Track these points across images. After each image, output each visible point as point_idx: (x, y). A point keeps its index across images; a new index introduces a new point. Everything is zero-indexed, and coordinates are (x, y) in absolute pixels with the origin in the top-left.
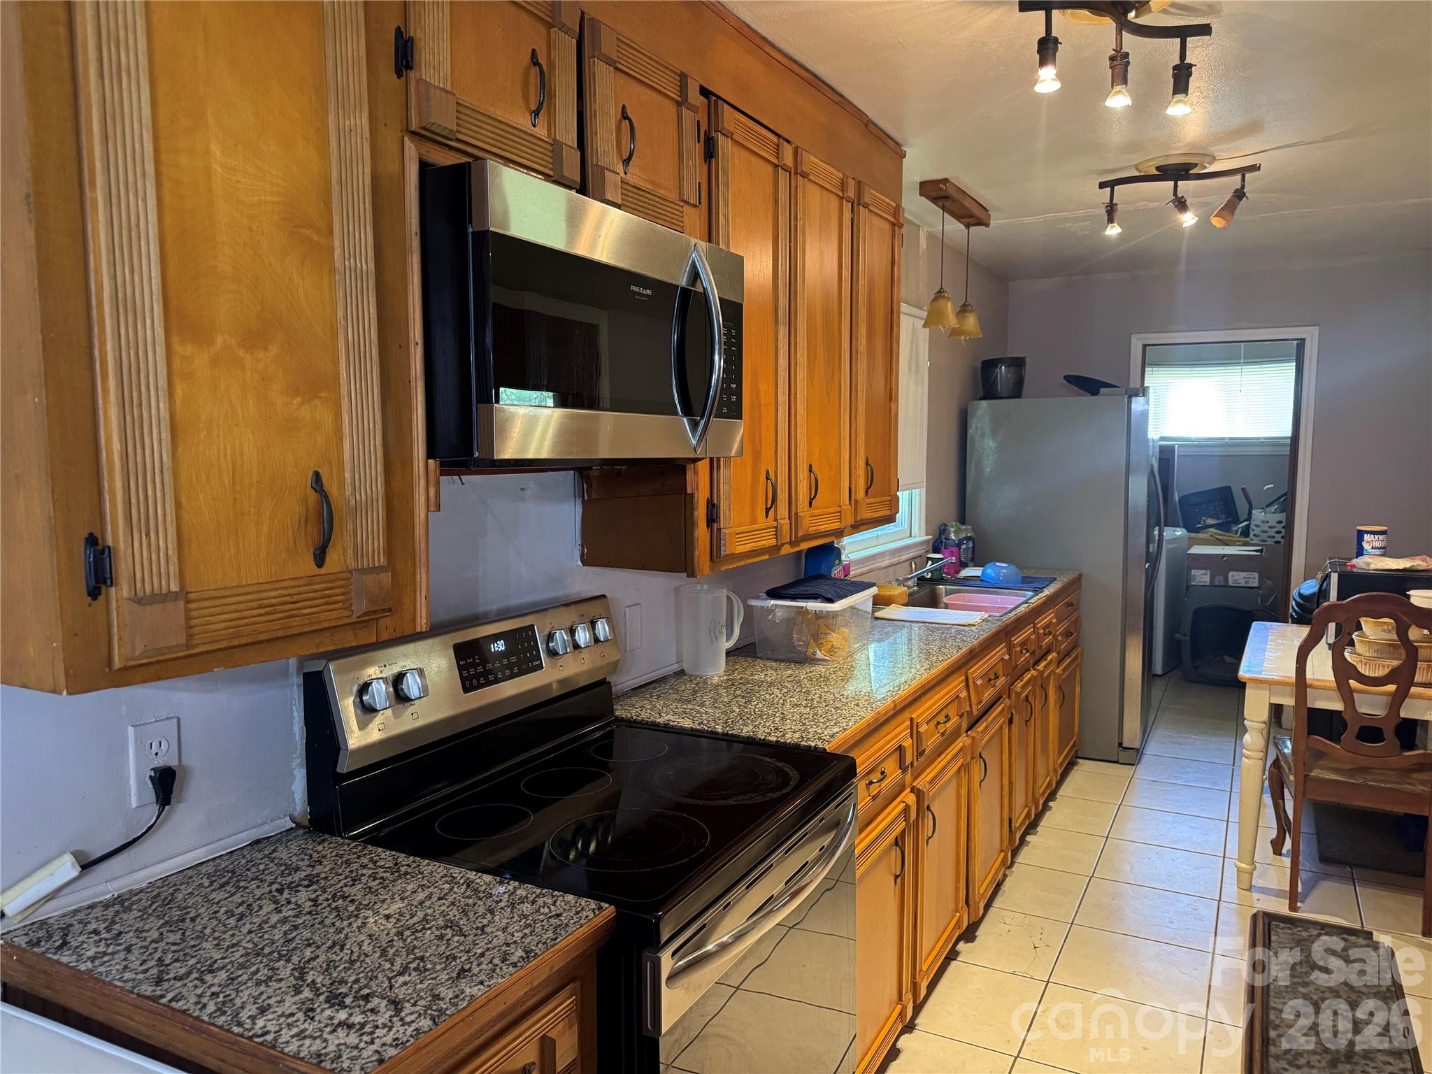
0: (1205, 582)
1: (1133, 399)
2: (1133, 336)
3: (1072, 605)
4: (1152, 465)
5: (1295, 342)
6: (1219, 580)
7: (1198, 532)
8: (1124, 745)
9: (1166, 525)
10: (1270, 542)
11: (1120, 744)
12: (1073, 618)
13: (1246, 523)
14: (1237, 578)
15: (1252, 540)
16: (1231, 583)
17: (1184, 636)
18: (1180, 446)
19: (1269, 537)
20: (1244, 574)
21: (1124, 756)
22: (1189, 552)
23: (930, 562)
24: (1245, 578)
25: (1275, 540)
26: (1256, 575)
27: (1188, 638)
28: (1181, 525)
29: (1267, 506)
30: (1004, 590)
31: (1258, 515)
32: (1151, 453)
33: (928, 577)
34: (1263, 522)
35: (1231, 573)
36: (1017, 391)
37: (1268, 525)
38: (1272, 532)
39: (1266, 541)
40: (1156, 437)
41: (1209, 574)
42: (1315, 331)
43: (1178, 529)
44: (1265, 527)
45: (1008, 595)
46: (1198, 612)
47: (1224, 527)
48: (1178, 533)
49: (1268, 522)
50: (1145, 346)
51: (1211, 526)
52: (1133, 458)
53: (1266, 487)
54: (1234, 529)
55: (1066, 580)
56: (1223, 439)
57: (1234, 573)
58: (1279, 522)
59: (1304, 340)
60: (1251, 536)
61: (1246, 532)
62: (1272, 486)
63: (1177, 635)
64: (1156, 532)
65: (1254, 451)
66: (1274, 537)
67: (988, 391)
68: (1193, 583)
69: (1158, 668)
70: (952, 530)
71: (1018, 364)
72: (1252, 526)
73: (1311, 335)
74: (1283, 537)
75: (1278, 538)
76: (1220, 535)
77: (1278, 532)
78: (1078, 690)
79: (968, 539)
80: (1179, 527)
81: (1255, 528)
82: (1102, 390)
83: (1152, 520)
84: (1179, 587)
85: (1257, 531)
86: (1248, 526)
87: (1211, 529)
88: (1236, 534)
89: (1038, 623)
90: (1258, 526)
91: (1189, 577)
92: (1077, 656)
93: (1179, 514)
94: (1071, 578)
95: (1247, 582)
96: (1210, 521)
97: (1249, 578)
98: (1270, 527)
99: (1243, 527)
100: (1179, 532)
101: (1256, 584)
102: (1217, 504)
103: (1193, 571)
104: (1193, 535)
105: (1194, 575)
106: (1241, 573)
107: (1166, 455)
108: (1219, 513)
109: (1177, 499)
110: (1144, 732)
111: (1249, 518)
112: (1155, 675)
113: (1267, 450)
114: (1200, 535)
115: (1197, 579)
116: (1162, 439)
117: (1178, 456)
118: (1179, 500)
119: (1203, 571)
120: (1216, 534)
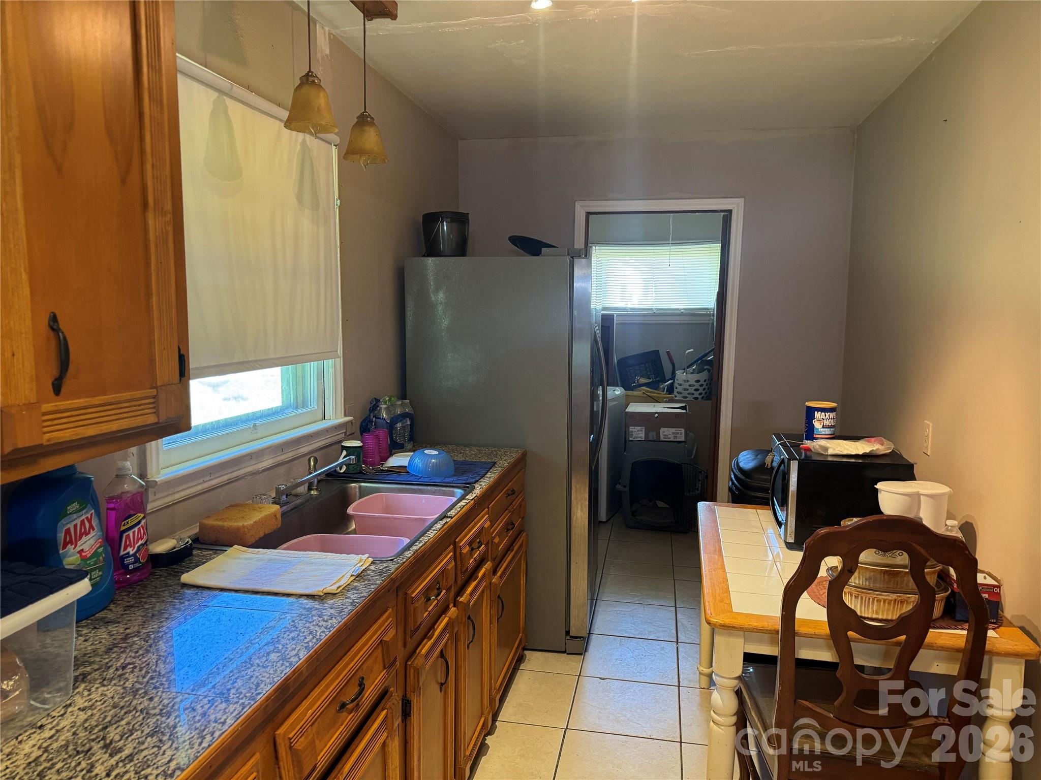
0: (641, 437)
1: (576, 260)
2: (576, 203)
3: (513, 492)
4: (595, 332)
5: (722, 214)
6: (653, 435)
7: (633, 390)
8: (572, 634)
9: (608, 385)
10: (690, 398)
11: (568, 633)
12: (516, 504)
13: (670, 381)
14: (667, 433)
15: (676, 397)
16: (662, 438)
17: (624, 486)
18: (618, 315)
19: (689, 394)
20: (673, 430)
21: (572, 645)
22: (626, 411)
23: (344, 453)
24: (673, 433)
25: (694, 396)
26: (683, 430)
27: (627, 489)
28: (619, 384)
29: (688, 367)
30: (429, 488)
31: (681, 375)
32: (593, 320)
33: (342, 471)
34: (685, 381)
35: (662, 430)
36: (461, 249)
37: (689, 383)
38: (691, 390)
39: (687, 397)
40: (599, 307)
41: (644, 430)
42: (740, 202)
43: (617, 388)
44: (686, 385)
45: (434, 493)
46: (633, 464)
47: (653, 385)
48: (617, 393)
49: (688, 381)
50: (588, 214)
51: (644, 385)
52: (576, 325)
53: (687, 352)
54: (661, 386)
55: (506, 464)
56: (651, 309)
57: (665, 429)
58: (698, 381)
59: (730, 211)
60: (675, 393)
61: (671, 390)
62: (692, 350)
63: (618, 486)
64: (600, 392)
65: (676, 320)
66: (693, 394)
67: (431, 249)
68: (630, 439)
69: (603, 516)
70: (384, 406)
71: (460, 220)
72: (676, 385)
73: (736, 206)
74: (700, 394)
75: (696, 394)
76: (651, 392)
77: (697, 390)
78: (523, 581)
79: (404, 416)
80: (617, 386)
81: (678, 386)
82: (543, 249)
83: (596, 380)
84: (621, 443)
85: (680, 389)
86: (672, 385)
87: (643, 388)
88: (663, 391)
89: (461, 540)
90: (680, 385)
91: (626, 432)
92: (522, 544)
93: (618, 375)
94: (512, 460)
95: (676, 437)
96: (643, 381)
97: (678, 433)
98: (690, 386)
99: (668, 385)
100: (618, 391)
101: (683, 439)
102: (647, 365)
103: (630, 427)
104: (630, 393)
105: (632, 432)
106: (670, 429)
107: (607, 321)
108: (649, 373)
109: (616, 361)
110: (592, 600)
111: (673, 377)
112: (600, 522)
113: (686, 320)
114: (635, 393)
115: (635, 435)
116: (604, 309)
117: (616, 324)
118: (617, 362)
119: (639, 428)
120: (648, 391)
